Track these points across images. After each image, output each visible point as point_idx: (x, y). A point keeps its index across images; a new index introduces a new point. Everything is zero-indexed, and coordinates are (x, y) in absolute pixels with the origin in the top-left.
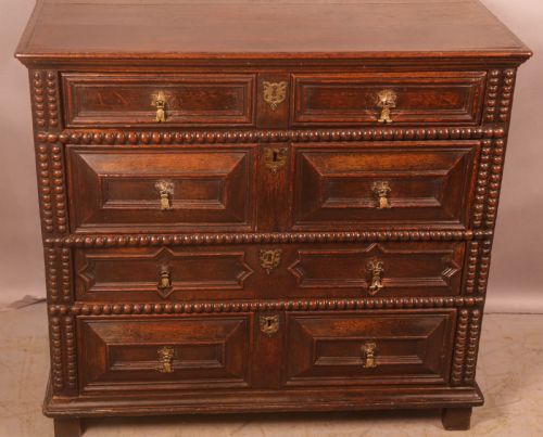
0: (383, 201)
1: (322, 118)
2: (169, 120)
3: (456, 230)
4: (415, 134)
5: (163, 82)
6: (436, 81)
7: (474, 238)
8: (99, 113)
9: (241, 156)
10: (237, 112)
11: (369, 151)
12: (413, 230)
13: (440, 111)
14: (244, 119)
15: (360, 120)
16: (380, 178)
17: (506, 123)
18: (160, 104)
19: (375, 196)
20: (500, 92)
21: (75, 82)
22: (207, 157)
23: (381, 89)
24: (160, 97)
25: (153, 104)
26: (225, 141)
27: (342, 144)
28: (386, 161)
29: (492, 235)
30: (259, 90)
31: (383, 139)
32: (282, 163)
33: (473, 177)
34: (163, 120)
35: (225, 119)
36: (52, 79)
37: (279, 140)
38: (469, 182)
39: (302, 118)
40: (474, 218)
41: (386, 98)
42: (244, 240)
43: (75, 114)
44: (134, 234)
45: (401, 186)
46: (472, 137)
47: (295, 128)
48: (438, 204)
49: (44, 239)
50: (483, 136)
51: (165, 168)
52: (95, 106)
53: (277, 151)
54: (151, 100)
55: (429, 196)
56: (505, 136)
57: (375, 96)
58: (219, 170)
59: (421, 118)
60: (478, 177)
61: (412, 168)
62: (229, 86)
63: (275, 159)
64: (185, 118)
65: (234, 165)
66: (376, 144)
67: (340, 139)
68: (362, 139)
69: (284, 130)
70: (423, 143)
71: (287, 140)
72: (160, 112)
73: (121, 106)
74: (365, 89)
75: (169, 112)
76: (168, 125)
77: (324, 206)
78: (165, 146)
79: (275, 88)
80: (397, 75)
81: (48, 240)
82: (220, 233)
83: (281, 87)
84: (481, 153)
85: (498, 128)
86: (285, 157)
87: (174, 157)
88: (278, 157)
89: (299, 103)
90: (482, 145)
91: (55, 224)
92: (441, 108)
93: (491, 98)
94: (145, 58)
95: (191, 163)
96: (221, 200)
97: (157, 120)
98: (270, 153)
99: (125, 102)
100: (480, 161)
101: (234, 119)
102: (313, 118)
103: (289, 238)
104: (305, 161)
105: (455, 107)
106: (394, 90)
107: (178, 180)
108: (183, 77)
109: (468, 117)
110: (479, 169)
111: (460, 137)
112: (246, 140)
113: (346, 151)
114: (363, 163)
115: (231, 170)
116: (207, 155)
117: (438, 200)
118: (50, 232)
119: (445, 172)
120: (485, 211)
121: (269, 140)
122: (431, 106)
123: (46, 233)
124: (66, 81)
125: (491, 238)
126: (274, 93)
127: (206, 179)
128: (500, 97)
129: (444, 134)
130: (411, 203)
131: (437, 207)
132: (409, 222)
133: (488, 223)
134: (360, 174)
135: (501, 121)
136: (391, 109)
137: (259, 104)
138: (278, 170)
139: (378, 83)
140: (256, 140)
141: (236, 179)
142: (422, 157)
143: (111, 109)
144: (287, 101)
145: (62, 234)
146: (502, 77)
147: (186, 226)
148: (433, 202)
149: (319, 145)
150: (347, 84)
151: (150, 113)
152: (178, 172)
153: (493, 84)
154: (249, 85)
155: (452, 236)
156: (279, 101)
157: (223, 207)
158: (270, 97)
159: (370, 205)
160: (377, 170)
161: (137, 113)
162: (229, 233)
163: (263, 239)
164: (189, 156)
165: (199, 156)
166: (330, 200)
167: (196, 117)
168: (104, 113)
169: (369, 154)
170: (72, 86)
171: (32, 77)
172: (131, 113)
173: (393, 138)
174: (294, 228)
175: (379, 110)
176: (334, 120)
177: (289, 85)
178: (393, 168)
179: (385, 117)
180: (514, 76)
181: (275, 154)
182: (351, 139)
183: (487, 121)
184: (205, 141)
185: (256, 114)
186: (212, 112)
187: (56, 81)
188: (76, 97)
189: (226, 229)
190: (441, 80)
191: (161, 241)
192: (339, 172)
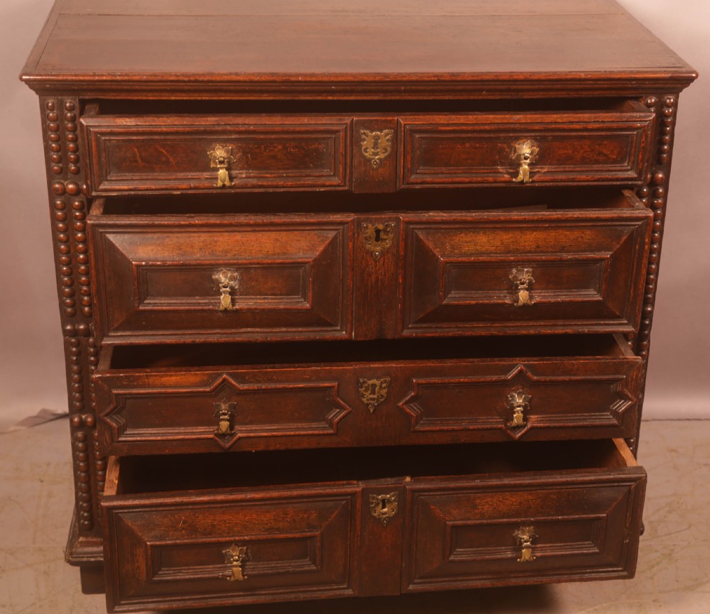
0: (523, 295)
1: (441, 178)
5: (225, 132)
6: (590, 126)
8: (137, 176)
9: (331, 235)
10: (326, 171)
11: (505, 226)
13: (596, 167)
14: (335, 181)
15: (491, 179)
16: (521, 263)
17: (667, 165)
18: (221, 162)
19: (514, 289)
22: (283, 236)
23: (518, 138)
24: (220, 153)
28: (529, 239)
30: (355, 141)
32: (388, 244)
33: (645, 261)
34: (227, 183)
35: (309, 181)
38: (640, 269)
39: (413, 178)
43: (103, 178)
45: (549, 273)
48: (599, 298)
51: (227, 252)
52: (129, 166)
53: (381, 227)
55: (586, 287)
56: (665, 183)
57: (511, 146)
58: (301, 254)
59: (571, 176)
61: (563, 249)
62: (314, 136)
63: (378, 239)
64: (255, 182)
65: (321, 248)
66: (515, 217)
72: (222, 173)
73: (166, 166)
74: (497, 138)
75: (234, 172)
76: (234, 191)
77: (446, 302)
79: (376, 138)
83: (385, 136)
86: (391, 236)
87: (238, 236)
88: (382, 236)
89: (409, 158)
92: (597, 162)
95: (261, 245)
96: (304, 296)
97: (220, 184)
98: (370, 231)
99: (171, 159)
101: (321, 181)
102: (428, 178)
104: (419, 240)
105: (615, 162)
106: (535, 138)
107: (244, 269)
109: (633, 174)
113: (475, 227)
114: (497, 243)
115: (317, 254)
116: (284, 234)
117: (598, 291)
119: (608, 255)
122: (584, 161)
124: (89, 132)
126: (375, 146)
127: (283, 266)
130: (563, 297)
131: (598, 303)
132: (560, 322)
134: (494, 258)
136: (531, 165)
137: (356, 162)
138: (382, 253)
139: (514, 131)
141: (325, 265)
142: (576, 234)
143: (153, 170)
144: (393, 156)
146: (661, 106)
147: (257, 333)
148: (592, 295)
149: (438, 218)
150: (473, 131)
151: (206, 175)
152: (244, 258)
154: (342, 134)
156: (382, 156)
157: (307, 305)
158: (371, 151)
159: (507, 301)
160: (517, 251)
161: (190, 175)
164: (259, 235)
165: (273, 235)
166: (453, 294)
167: (271, 179)
168: (144, 175)
169: (506, 230)
170: (98, 140)
172: (181, 175)
174: (406, 333)
175: (515, 167)
176: (457, 180)
177: (396, 133)
178: (538, 249)
180: (675, 105)
181: (378, 231)
185: (351, 173)
186: (291, 173)
188: (103, 154)
189: (311, 336)
190: (596, 126)
192: (465, 255)
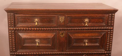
0: (86, 44)
1: (72, 25)
2: (38, 25)
3: (103, 51)
4: (93, 29)
5: (37, 16)
6: (97, 16)
7: (107, 53)
8: (23, 24)
9: (55, 34)
10: (54, 23)
11: (83, 32)
12: (93, 51)
14: (55, 25)
15: (81, 25)
16: (86, 39)
17: (113, 26)
18: (36, 21)
19: (85, 43)
20: (112, 19)
21: (18, 16)
22: (47, 34)
23: (85, 18)
24: (36, 20)
25: (35, 22)
26: (51, 30)
27: (77, 31)
28: (87, 35)
29: (111, 53)
30: (58, 18)
31: (86, 30)
33: (106, 39)
34: (37, 25)
35: (51, 25)
36: (12, 15)
37: (63, 30)
38: (105, 40)
39: (68, 25)
40: (107, 49)
41: (87, 20)
42: (55, 53)
43: (18, 24)
44: (30, 52)
45: (91, 40)
46: (106, 29)
47: (66, 27)
48: (99, 45)
49: (10, 53)
50: (108, 29)
51: (37, 36)
52: (22, 22)
53: (63, 32)
54: (34, 21)
55: (97, 43)
56: (113, 29)
57: (84, 20)
58: (50, 37)
59: (94, 25)
60: (107, 39)
61: (93, 36)
62: (52, 17)
63: (62, 34)
64: (42, 25)
65: (53, 36)
66: (85, 31)
67: (77, 30)
68: (81, 30)
69: (64, 27)
70: (95, 31)
71: (65, 30)
72: (36, 23)
73: (28, 22)
74: (82, 18)
75: (38, 23)
76: (38, 26)
77: (73, 45)
78: (37, 31)
79: (62, 18)
80: (89, 15)
81: (11, 53)
82: (50, 52)
83: (63, 17)
84: (108, 33)
85: (111, 27)
86: (64, 34)
87: (40, 34)
89: (67, 21)
90: (108, 31)
91: (13, 49)
92: (99, 23)
93: (110, 20)
94: (33, 10)
95: (43, 35)
96: (50, 44)
97: (36, 25)
98: (61, 33)
99: (28, 21)
100: (108, 35)
101: (53, 25)
102: (71, 25)
103: (66, 53)
104: (69, 35)
105: (102, 23)
106: (88, 18)
107: (40, 39)
108: (42, 15)
109: (105, 25)
110: (108, 37)
111: (103, 29)
112: (56, 30)
113: (78, 33)
114: (82, 35)
115: (52, 37)
116: (47, 33)
117: (99, 44)
118: (12, 51)
119: (100, 37)
120: (109, 47)
121: (61, 30)
122: (97, 22)
123: (11, 52)
124: (15, 16)
125: (110, 53)
126: (62, 19)
127: (47, 39)
128: (111, 20)
129: (100, 29)
130: (93, 45)
131: (98, 46)
132: (92, 49)
133: (110, 50)
134: (81, 38)
135: (112, 26)
136: (88, 23)
137: (58, 22)
138: (63, 37)
139: (85, 17)
140: (58, 30)
141: (53, 39)
142: (95, 34)
143: (25, 23)
144: (65, 21)
145: (14, 52)
146: (112, 15)
147: (42, 50)
148: (98, 44)
149: (72, 31)
150: (78, 17)
151: (34, 24)
152: (40, 37)
153: (110, 17)
154: (56, 17)
155: (102, 53)
156: (63, 21)
157: (51, 45)
158: (61, 20)
159: (84, 45)
160: (85, 37)
161: (31, 24)
162: (52, 52)
163: (60, 53)
164: (43, 34)
165: (45, 34)
166: (75, 44)
167: (45, 24)
171: (8, 15)
173: (88, 30)
174: (67, 51)
175: (85, 23)
176: (75, 25)
177: (65, 17)
178: (89, 36)
179: (86, 25)
180: (114, 15)
181: (62, 33)
182: (79, 30)
183: (109, 26)
184: (46, 30)
185: (58, 24)
186: (48, 24)
187: (13, 16)
188: (18, 20)
189: (51, 51)
191: (37, 54)
192: (77, 37)
